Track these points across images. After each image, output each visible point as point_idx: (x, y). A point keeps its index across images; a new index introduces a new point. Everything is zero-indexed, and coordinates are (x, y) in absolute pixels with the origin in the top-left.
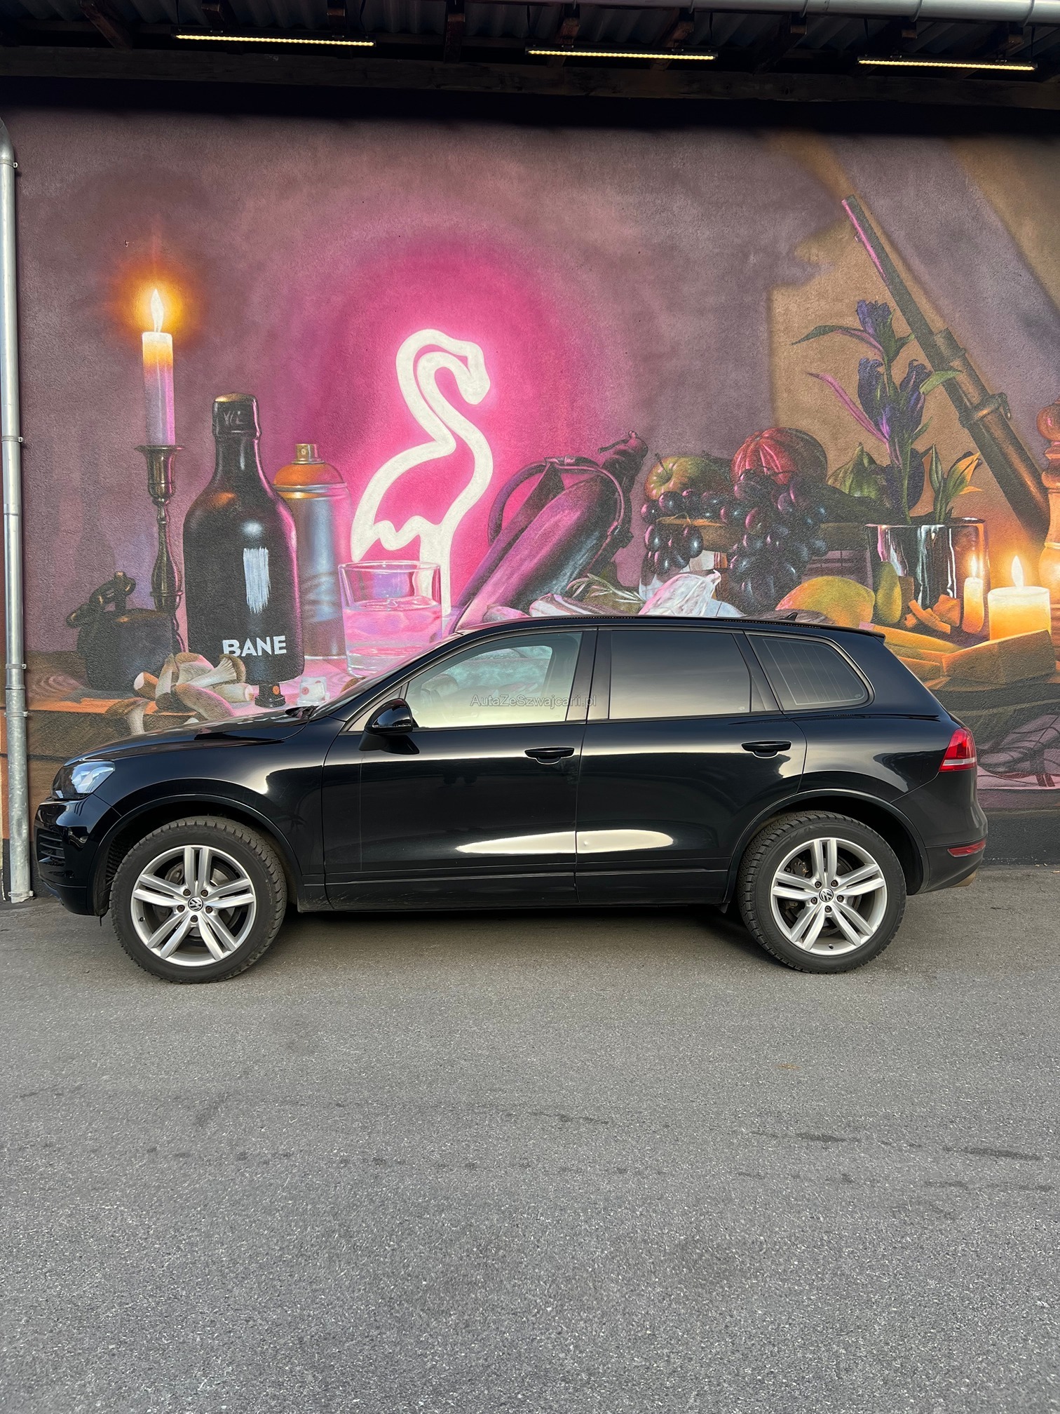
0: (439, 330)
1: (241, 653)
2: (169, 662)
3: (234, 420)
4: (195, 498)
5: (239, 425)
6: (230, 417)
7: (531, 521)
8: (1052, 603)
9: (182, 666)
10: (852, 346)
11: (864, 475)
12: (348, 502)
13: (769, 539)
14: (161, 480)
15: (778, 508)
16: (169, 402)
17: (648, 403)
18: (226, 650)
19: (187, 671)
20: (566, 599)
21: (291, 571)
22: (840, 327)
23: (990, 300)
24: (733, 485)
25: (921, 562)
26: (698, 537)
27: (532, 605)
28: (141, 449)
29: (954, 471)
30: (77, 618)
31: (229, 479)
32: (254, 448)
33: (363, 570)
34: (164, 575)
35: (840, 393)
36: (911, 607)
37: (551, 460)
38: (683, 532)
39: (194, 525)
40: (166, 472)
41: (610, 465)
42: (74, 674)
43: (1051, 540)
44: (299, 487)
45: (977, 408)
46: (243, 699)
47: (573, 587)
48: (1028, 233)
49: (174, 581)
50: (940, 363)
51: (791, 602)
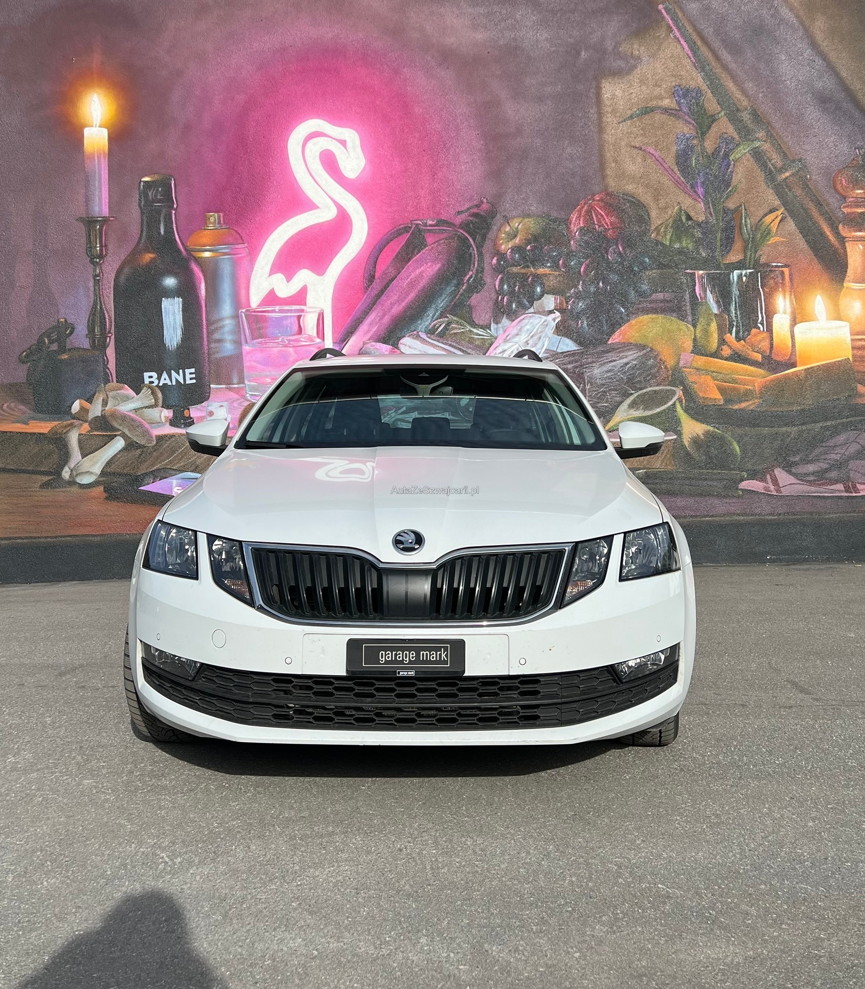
0: (324, 120)
1: (159, 383)
2: (100, 391)
3: (156, 196)
4: (124, 258)
5: (160, 200)
6: (153, 193)
7: (400, 272)
8: (851, 335)
9: (111, 394)
10: (670, 123)
11: (683, 229)
12: (249, 258)
13: (601, 284)
14: (97, 244)
15: (608, 259)
16: (105, 182)
17: (496, 174)
18: (147, 381)
19: (114, 398)
20: (429, 335)
21: (201, 316)
22: (659, 108)
23: (788, 82)
24: (570, 241)
25: (734, 303)
26: (541, 284)
27: (401, 341)
28: (81, 220)
29: (761, 224)
30: (27, 356)
31: (151, 243)
32: (172, 217)
33: (260, 314)
34: (98, 320)
35: (660, 162)
36: (726, 340)
37: (416, 222)
38: (527, 279)
39: (122, 279)
40: (101, 238)
41: (465, 226)
42: (23, 401)
43: (849, 281)
44: (208, 247)
45: (781, 170)
46: (159, 421)
47: (435, 326)
48: (819, 26)
49: (106, 325)
50: (746, 134)
51: (621, 337)
